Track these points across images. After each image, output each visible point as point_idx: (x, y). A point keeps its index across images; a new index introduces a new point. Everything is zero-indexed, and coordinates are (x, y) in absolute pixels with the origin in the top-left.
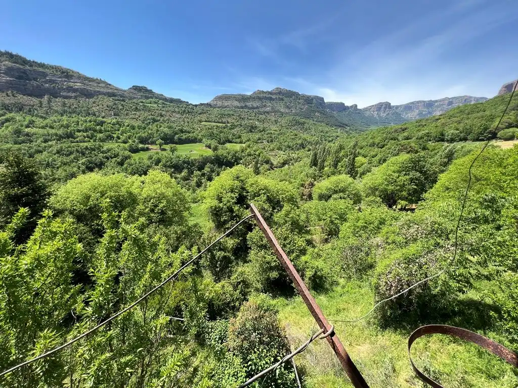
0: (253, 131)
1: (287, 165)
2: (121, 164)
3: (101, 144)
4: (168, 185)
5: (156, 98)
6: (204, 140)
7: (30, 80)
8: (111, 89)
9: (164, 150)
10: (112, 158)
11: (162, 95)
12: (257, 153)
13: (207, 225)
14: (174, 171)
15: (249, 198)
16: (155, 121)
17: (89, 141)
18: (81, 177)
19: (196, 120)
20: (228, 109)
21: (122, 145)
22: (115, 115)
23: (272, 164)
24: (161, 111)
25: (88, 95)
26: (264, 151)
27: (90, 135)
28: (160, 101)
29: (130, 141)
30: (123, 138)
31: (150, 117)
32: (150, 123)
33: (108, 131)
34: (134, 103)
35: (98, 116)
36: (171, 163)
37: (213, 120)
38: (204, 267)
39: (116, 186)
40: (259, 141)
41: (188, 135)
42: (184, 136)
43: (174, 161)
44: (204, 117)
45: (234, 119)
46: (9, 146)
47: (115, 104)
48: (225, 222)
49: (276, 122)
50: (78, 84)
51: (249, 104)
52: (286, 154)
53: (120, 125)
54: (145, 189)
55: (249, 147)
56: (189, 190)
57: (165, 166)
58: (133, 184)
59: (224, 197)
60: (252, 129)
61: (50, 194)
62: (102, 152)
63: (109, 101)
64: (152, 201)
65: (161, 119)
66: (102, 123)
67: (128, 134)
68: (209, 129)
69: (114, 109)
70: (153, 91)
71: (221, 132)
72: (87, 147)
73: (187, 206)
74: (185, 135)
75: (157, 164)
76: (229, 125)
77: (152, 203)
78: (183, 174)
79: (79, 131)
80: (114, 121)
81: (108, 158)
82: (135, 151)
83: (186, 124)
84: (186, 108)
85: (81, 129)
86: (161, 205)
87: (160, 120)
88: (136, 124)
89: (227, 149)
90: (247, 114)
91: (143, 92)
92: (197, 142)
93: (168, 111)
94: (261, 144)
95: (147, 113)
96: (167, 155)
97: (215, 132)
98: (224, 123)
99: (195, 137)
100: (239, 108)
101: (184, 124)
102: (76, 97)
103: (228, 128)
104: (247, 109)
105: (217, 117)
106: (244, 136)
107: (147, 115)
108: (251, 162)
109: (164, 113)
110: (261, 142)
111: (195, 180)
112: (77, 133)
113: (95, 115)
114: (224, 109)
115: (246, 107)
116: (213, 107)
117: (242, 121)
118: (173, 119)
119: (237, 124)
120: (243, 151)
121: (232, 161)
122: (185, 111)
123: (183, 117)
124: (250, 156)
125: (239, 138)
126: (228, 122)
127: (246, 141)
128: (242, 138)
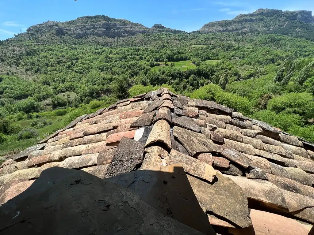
0: (229, 49)
1: (252, 77)
2: (146, 73)
3: (137, 62)
5: (166, 31)
6: (191, 58)
7: (110, 29)
8: (144, 28)
9: (167, 65)
10: (142, 70)
11: (170, 28)
12: (229, 67)
16: (164, 46)
17: (132, 61)
19: (188, 44)
20: (212, 33)
21: (147, 62)
22: (144, 45)
23: (240, 76)
24: (168, 40)
25: (132, 33)
26: (234, 65)
27: (133, 57)
28: (168, 33)
29: (150, 60)
30: (147, 58)
31: (161, 45)
32: (161, 48)
33: (141, 55)
34: (154, 36)
35: (137, 46)
36: (170, 74)
37: (200, 43)
40: (232, 58)
41: (182, 55)
42: (180, 56)
43: (172, 73)
44: (194, 41)
45: (215, 41)
46: (104, 64)
47: (145, 38)
49: (251, 41)
50: (130, 28)
51: (230, 28)
52: (254, 68)
53: (146, 51)
55: (223, 62)
56: (179, 90)
57: (167, 75)
60: (228, 48)
62: (138, 67)
63: (141, 36)
65: (168, 45)
66: (138, 50)
67: (150, 56)
68: (196, 50)
69: (144, 41)
70: (165, 26)
71: (204, 52)
72: (131, 64)
74: (180, 55)
75: (163, 74)
76: (210, 46)
78: (176, 81)
79: (128, 55)
80: (144, 48)
81: (140, 70)
82: (152, 66)
83: (182, 47)
84: (183, 36)
88: (154, 49)
89: (206, 64)
90: (227, 37)
91: (159, 27)
92: (187, 60)
93: (172, 40)
94: (233, 60)
95: (160, 42)
96: (169, 68)
97: (200, 52)
98: (207, 45)
99: (186, 56)
100: (221, 32)
101: (180, 47)
102: (128, 36)
103: (210, 49)
104: (228, 32)
105: (203, 40)
106: (221, 54)
107: (159, 43)
108: (223, 74)
109: (170, 41)
110: (234, 59)
111: (182, 85)
112: (128, 56)
113: (135, 45)
114: (209, 34)
115: (227, 30)
116: (202, 33)
117: (221, 42)
118: (174, 45)
119: (217, 45)
120: (217, 66)
121: (209, 73)
122: (182, 38)
123: (181, 43)
124: (223, 70)
125: (216, 56)
126: (210, 44)
127: (222, 58)
128: (219, 56)
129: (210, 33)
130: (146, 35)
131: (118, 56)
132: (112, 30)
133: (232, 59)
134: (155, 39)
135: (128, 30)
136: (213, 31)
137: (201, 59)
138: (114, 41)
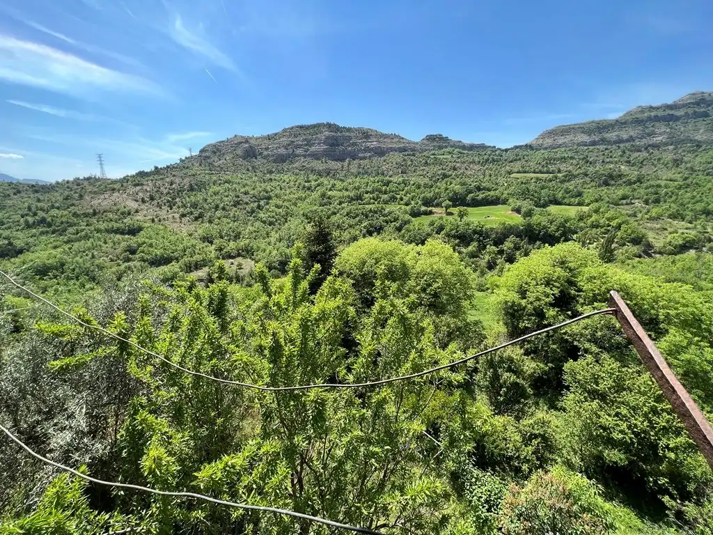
0: (613, 182)
1: (692, 252)
2: (399, 229)
3: (384, 206)
4: (448, 260)
5: (452, 147)
6: (510, 201)
7: (338, 145)
8: (403, 143)
9: (451, 214)
10: (391, 222)
11: (461, 142)
12: (614, 223)
13: (495, 328)
14: (459, 243)
15: (581, 301)
16: (445, 176)
17: (374, 203)
18: (362, 241)
19: (503, 171)
20: (563, 149)
21: (403, 207)
22: (402, 173)
23: (649, 246)
24: (455, 164)
25: (380, 152)
26: (632, 220)
27: (375, 197)
28: (456, 150)
29: (413, 202)
30: (406, 199)
31: (440, 172)
32: (438, 179)
33: (393, 192)
34: (424, 156)
35: (386, 176)
36: (457, 232)
37: (532, 170)
38: (478, 386)
39: (392, 254)
40: (624, 202)
41: (487, 193)
42: (481, 196)
43: (461, 230)
44: (517, 166)
45: (572, 164)
46: (315, 208)
47: (404, 160)
48: (526, 330)
49: (677, 163)
50: (375, 143)
51: (612, 136)
52: (695, 228)
53: (405, 184)
54: (420, 262)
55: (596, 211)
56: (475, 271)
57: (448, 235)
58: (408, 253)
59: (531, 290)
60: (609, 180)
61: (336, 255)
62: (384, 216)
63: (397, 158)
64: (425, 278)
65: (454, 174)
66: (389, 182)
67: (412, 194)
68: (522, 183)
69: (402, 165)
70: (449, 138)
71: (543, 188)
72: (371, 209)
73: (468, 293)
74: (483, 193)
75: (438, 233)
76: (560, 175)
77: (426, 281)
78: (470, 248)
79: (367, 193)
80: (401, 179)
81: (387, 222)
82: (415, 214)
83: (487, 178)
84: (490, 155)
85: (369, 190)
86: (435, 285)
87: (451, 175)
88: (422, 181)
89: (549, 215)
90: (604, 155)
91: (437, 141)
92: (499, 204)
93: (464, 163)
94: (626, 207)
95: (438, 167)
96: (453, 220)
97: (532, 187)
98: (551, 173)
99: (496, 196)
100: (587, 146)
101: (484, 178)
102: (370, 157)
103: (558, 180)
104: (605, 145)
105: (540, 164)
106: (590, 193)
107: (436, 169)
108: (597, 239)
109: (458, 165)
110: (627, 204)
111: (485, 258)
112: (365, 195)
113: (383, 174)
114: (556, 150)
115: (603, 141)
116: (536, 149)
117: (589, 166)
118: (469, 173)
119: (577, 172)
120: (581, 219)
121: (557, 234)
122: (488, 159)
123: (485, 168)
124: (597, 228)
125: (577, 196)
126: (559, 171)
127: (592, 202)
128: (585, 196)
129: (558, 147)
130: (408, 155)
131: (346, 193)
132: (341, 148)
133: (622, 205)
134: (426, 163)
135: (372, 146)
136: (565, 145)
137: (536, 202)
138: (343, 167)
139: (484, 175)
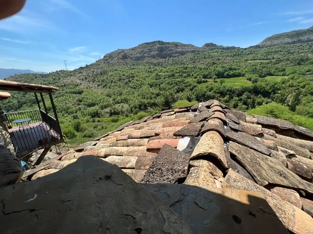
0: (303, 63)
2: (192, 90)
3: (185, 79)
5: (218, 49)
6: (246, 74)
7: (163, 51)
8: (194, 48)
9: (216, 82)
10: (188, 86)
11: (222, 46)
12: (301, 85)
14: (220, 96)
16: (214, 63)
17: (180, 78)
19: (243, 59)
20: (276, 47)
21: (194, 79)
22: (193, 63)
24: (219, 57)
25: (182, 53)
27: (180, 75)
28: (220, 50)
29: (198, 77)
30: (195, 75)
31: (211, 62)
32: (210, 65)
33: (189, 72)
34: (204, 54)
35: (186, 65)
36: (219, 91)
37: (259, 58)
40: (308, 73)
41: (235, 71)
42: (231, 73)
43: (221, 89)
44: (251, 57)
45: (281, 54)
46: (153, 81)
47: (194, 56)
50: (180, 49)
51: (305, 38)
53: (195, 68)
55: (292, 79)
62: (184, 84)
63: (190, 55)
65: (218, 62)
66: (187, 67)
67: (198, 73)
68: (253, 65)
69: (193, 59)
70: (216, 44)
71: (264, 67)
72: (178, 81)
74: (233, 71)
76: (273, 60)
78: (225, 98)
79: (177, 73)
80: (192, 66)
81: (186, 87)
82: (199, 82)
83: (235, 63)
84: (237, 52)
85: (178, 72)
87: (217, 63)
88: (203, 67)
89: (266, 81)
90: (299, 48)
91: (210, 46)
92: (240, 76)
93: (223, 56)
94: (309, 76)
95: (210, 59)
96: (217, 85)
97: (258, 68)
98: (269, 60)
99: (239, 72)
100: (290, 44)
101: (233, 63)
102: (178, 56)
103: (272, 63)
104: (300, 43)
105: (263, 55)
106: (288, 70)
107: (209, 60)
108: (292, 93)
109: (221, 58)
110: (310, 74)
111: (233, 103)
112: (176, 74)
113: (184, 64)
114: (272, 47)
115: (299, 41)
116: (262, 47)
117: (290, 55)
118: (225, 61)
119: (283, 58)
120: (283, 83)
121: (270, 91)
122: (236, 54)
123: (234, 59)
124: (292, 87)
125: (282, 71)
126: (273, 58)
127: (290, 74)
128: (286, 71)
129: (274, 46)
130: (196, 54)
131: (167, 74)
132: (165, 52)
133: (307, 75)
134: (205, 57)
135: (179, 51)
136: (278, 44)
137: (260, 75)
138: (165, 61)
139: (234, 62)
